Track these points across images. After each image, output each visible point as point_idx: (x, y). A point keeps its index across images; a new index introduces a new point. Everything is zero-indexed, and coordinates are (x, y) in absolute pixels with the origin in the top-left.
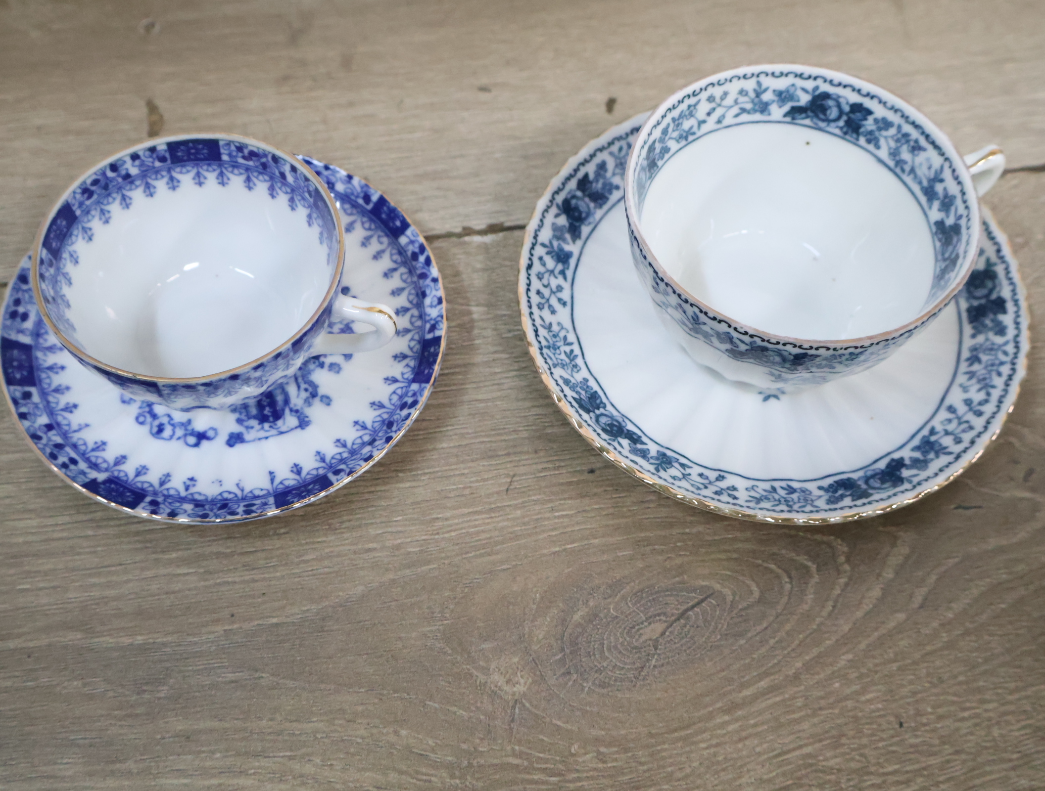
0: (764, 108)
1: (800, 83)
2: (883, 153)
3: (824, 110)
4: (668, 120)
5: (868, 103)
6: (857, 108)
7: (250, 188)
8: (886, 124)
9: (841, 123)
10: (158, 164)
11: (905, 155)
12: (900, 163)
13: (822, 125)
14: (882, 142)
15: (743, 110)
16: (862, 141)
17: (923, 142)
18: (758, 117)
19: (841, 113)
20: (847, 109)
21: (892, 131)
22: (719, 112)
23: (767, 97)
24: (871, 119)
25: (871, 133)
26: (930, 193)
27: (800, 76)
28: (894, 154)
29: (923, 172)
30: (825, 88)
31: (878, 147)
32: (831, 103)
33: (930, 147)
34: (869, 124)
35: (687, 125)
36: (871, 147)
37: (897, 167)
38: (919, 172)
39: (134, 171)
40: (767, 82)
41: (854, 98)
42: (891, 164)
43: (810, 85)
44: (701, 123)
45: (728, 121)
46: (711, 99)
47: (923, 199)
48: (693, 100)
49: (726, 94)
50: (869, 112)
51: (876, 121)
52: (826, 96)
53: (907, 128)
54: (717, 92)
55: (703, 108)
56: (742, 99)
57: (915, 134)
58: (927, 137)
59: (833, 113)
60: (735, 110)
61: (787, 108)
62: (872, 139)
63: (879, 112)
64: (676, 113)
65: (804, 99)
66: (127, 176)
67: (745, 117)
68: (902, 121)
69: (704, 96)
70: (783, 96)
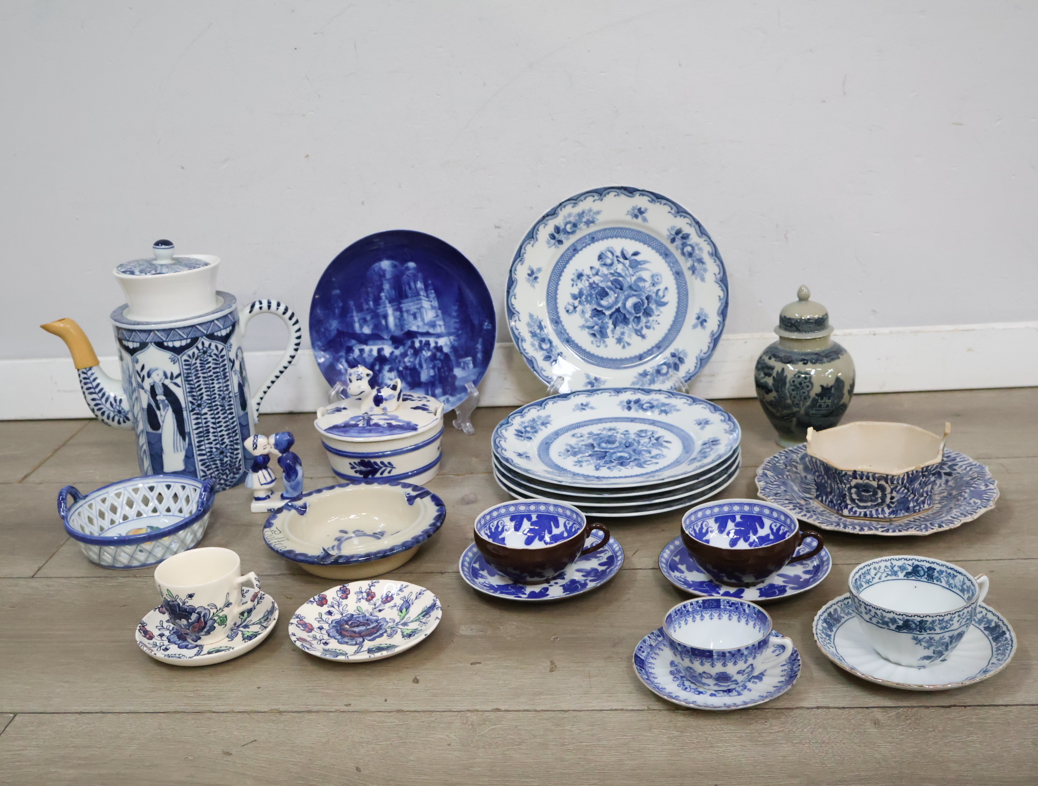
0: (895, 573)
1: (907, 562)
2: (944, 584)
3: (918, 572)
4: (860, 573)
5: (933, 566)
6: (930, 569)
7: (730, 620)
8: (941, 572)
9: (926, 576)
10: (698, 608)
11: (951, 581)
12: (950, 585)
13: (919, 578)
14: (942, 579)
15: (888, 575)
16: (935, 581)
17: (955, 574)
18: (894, 577)
19: (925, 572)
20: (926, 570)
21: (944, 574)
22: (879, 575)
23: (896, 569)
24: (936, 571)
25: (937, 577)
26: (963, 591)
27: (906, 559)
28: (947, 582)
29: (959, 584)
30: (916, 563)
31: (941, 582)
32: (920, 569)
33: (958, 574)
34: (936, 574)
35: (868, 577)
36: (939, 583)
37: (950, 587)
38: (957, 585)
39: (690, 610)
40: (895, 562)
41: (928, 565)
42: (947, 587)
43: (910, 563)
44: (873, 578)
45: (883, 578)
46: (875, 568)
47: (961, 594)
48: (868, 568)
49: (880, 567)
50: (935, 569)
51: (938, 572)
52: (917, 566)
53: (949, 571)
54: (877, 566)
55: (873, 572)
56: (886, 570)
57: (952, 572)
58: (956, 571)
59: (922, 573)
60: (885, 574)
61: (904, 573)
62: (939, 580)
63: (938, 568)
64: (863, 571)
65: (910, 569)
66: (688, 611)
67: (889, 578)
68: (947, 569)
69: (872, 567)
70: (902, 568)
